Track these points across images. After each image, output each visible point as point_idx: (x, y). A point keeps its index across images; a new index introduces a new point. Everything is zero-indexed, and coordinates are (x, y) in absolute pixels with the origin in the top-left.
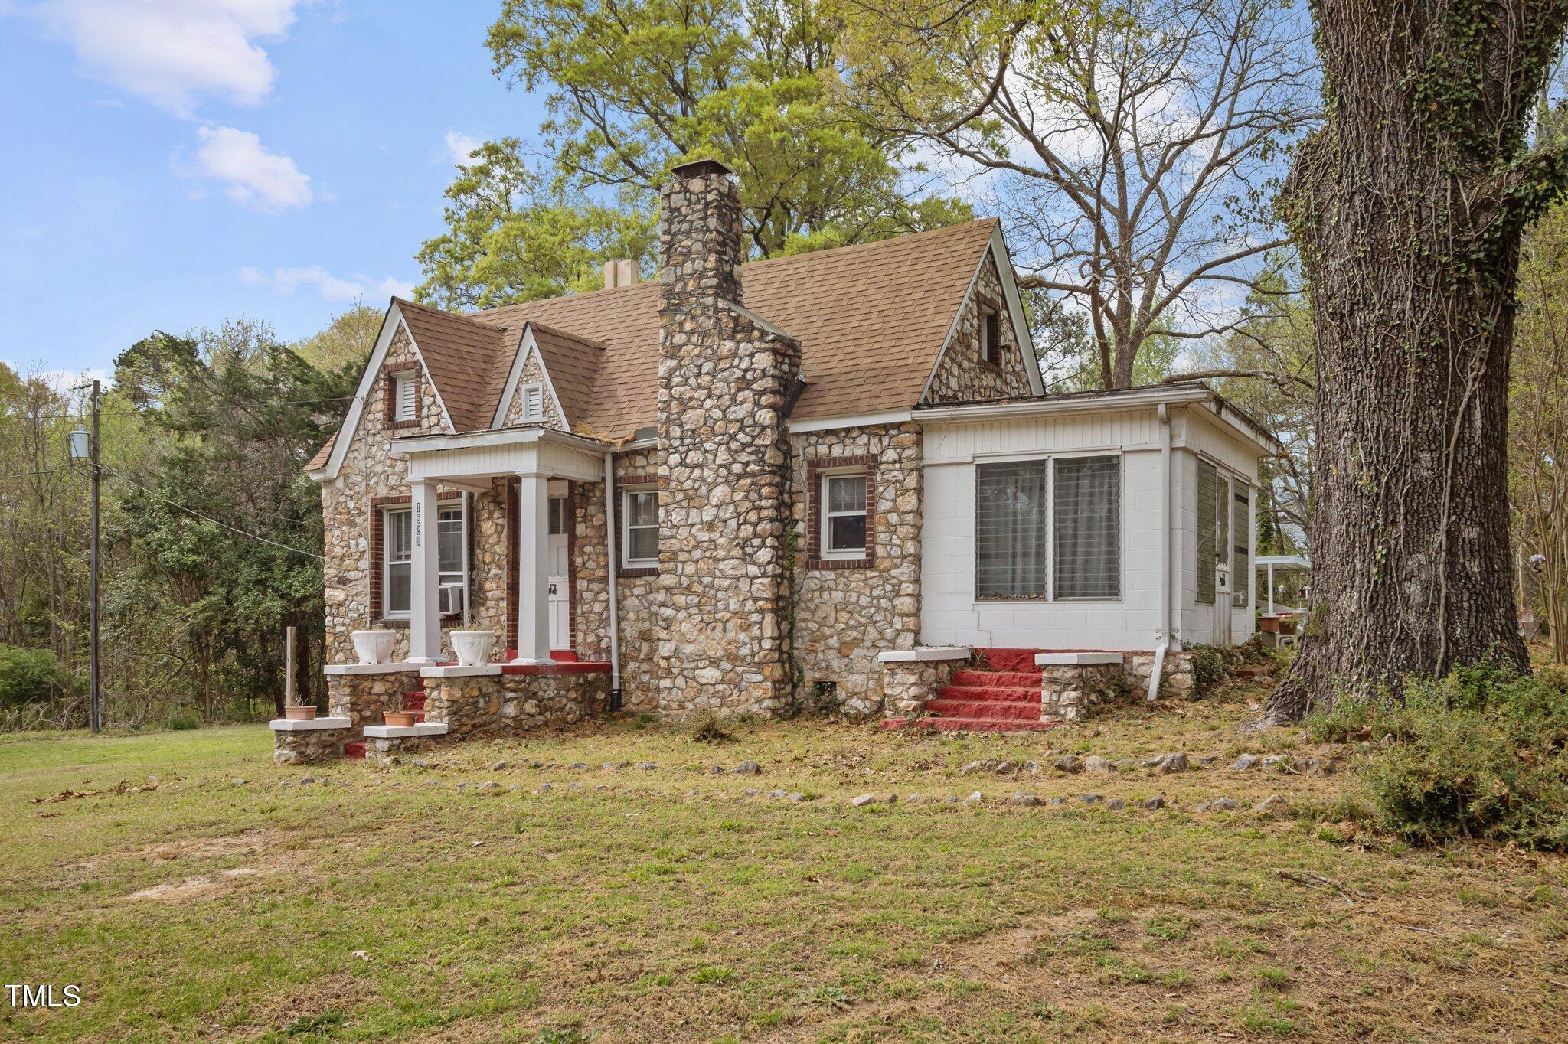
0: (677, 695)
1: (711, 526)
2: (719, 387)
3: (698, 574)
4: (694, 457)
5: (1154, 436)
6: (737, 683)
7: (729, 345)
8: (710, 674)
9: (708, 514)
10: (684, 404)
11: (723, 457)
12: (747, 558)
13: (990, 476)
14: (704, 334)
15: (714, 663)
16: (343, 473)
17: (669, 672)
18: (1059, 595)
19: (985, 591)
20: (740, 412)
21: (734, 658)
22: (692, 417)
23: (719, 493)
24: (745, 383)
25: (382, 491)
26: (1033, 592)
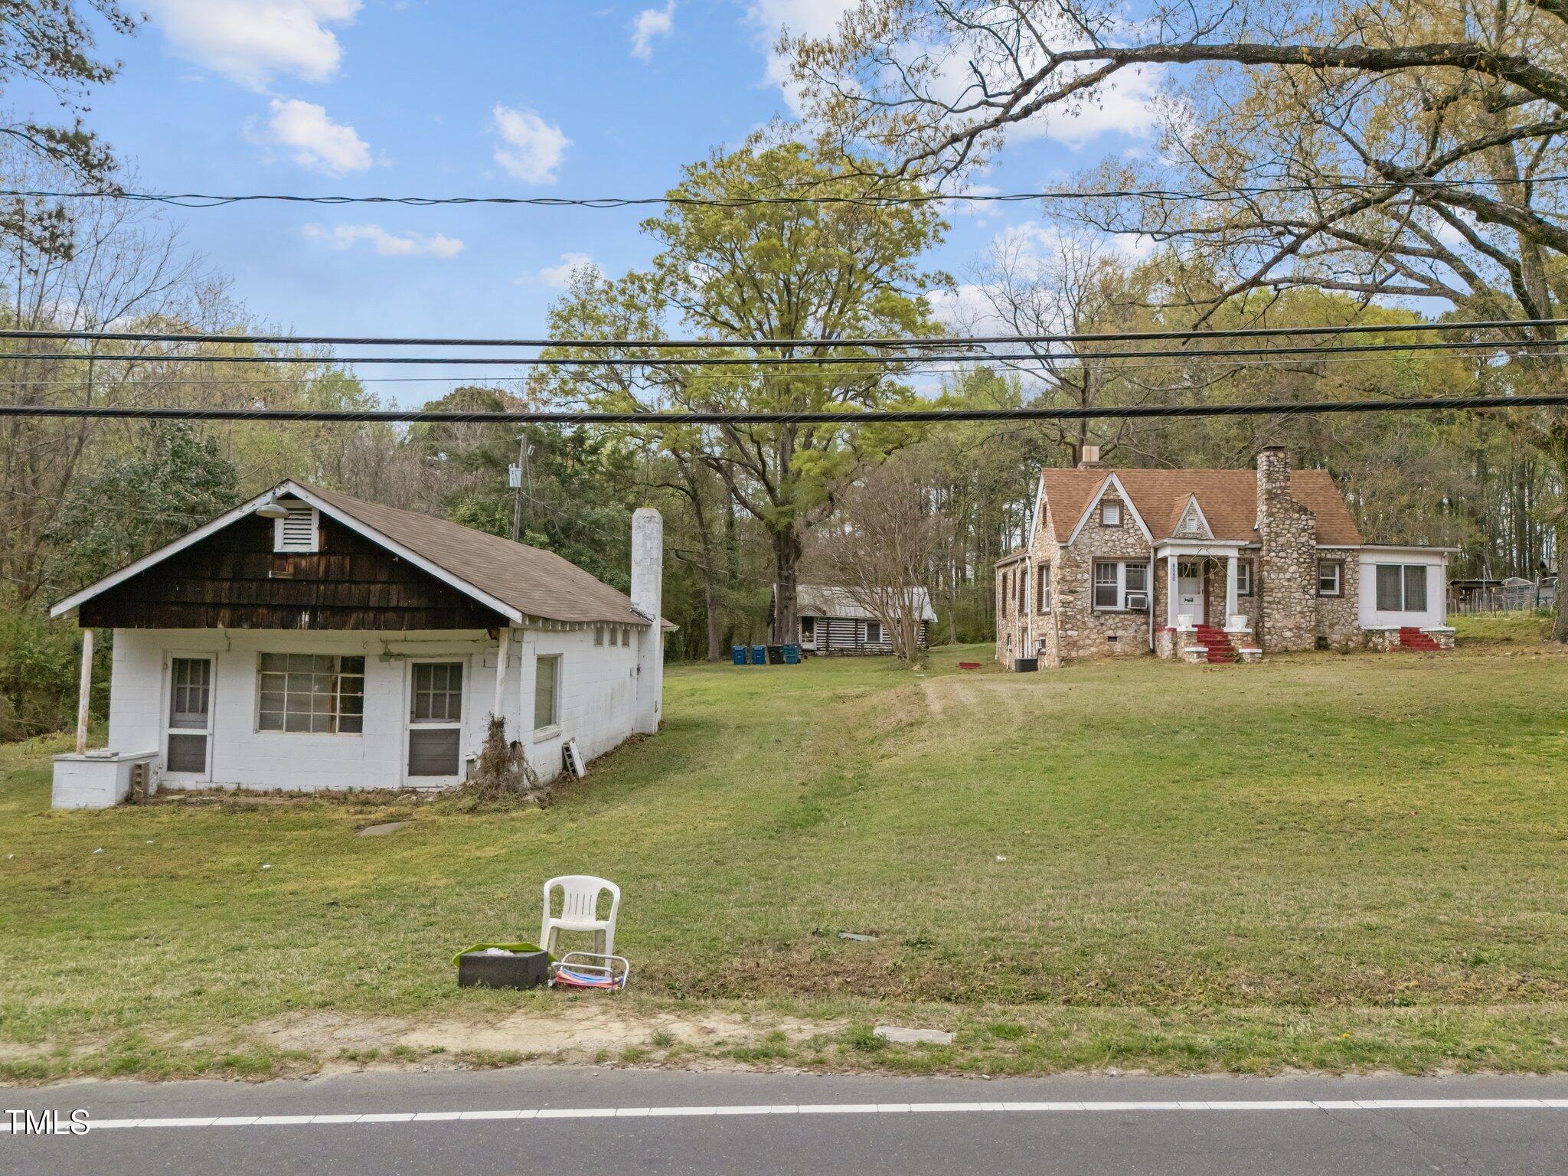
0: (1274, 642)
1: (1289, 580)
2: (1293, 530)
3: (1284, 598)
4: (1282, 554)
5: (1436, 560)
6: (1300, 637)
7: (1296, 515)
8: (1288, 634)
9: (1288, 576)
10: (1277, 535)
11: (1295, 555)
12: (1305, 593)
13: (1381, 569)
14: (1287, 510)
15: (1290, 630)
16: (1075, 544)
17: (1269, 633)
18: (1407, 609)
19: (1381, 607)
20: (1303, 540)
21: (1299, 628)
22: (1281, 540)
23: (1293, 568)
24: (1303, 530)
25: (1099, 554)
26: (1397, 608)
